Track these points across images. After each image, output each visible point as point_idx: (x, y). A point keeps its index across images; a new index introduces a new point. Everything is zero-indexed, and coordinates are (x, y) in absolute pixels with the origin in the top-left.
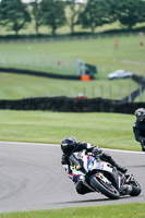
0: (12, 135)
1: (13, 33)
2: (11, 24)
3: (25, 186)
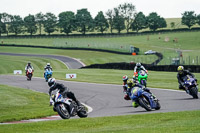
1: (101, 32)
2: (100, 28)
3: (108, 105)
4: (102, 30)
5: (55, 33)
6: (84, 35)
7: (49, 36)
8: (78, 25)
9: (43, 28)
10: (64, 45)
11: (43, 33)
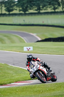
0: (54, 52)
1: (53, 11)
2: (53, 7)
3: (60, 72)
4: (55, 9)
5: (14, 12)
6: (39, 13)
7: (9, 15)
8: (34, 5)
9: (4, 8)
10: (22, 22)
11: (4, 12)
